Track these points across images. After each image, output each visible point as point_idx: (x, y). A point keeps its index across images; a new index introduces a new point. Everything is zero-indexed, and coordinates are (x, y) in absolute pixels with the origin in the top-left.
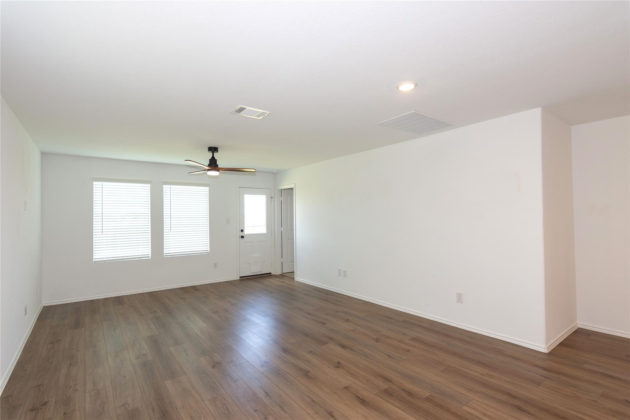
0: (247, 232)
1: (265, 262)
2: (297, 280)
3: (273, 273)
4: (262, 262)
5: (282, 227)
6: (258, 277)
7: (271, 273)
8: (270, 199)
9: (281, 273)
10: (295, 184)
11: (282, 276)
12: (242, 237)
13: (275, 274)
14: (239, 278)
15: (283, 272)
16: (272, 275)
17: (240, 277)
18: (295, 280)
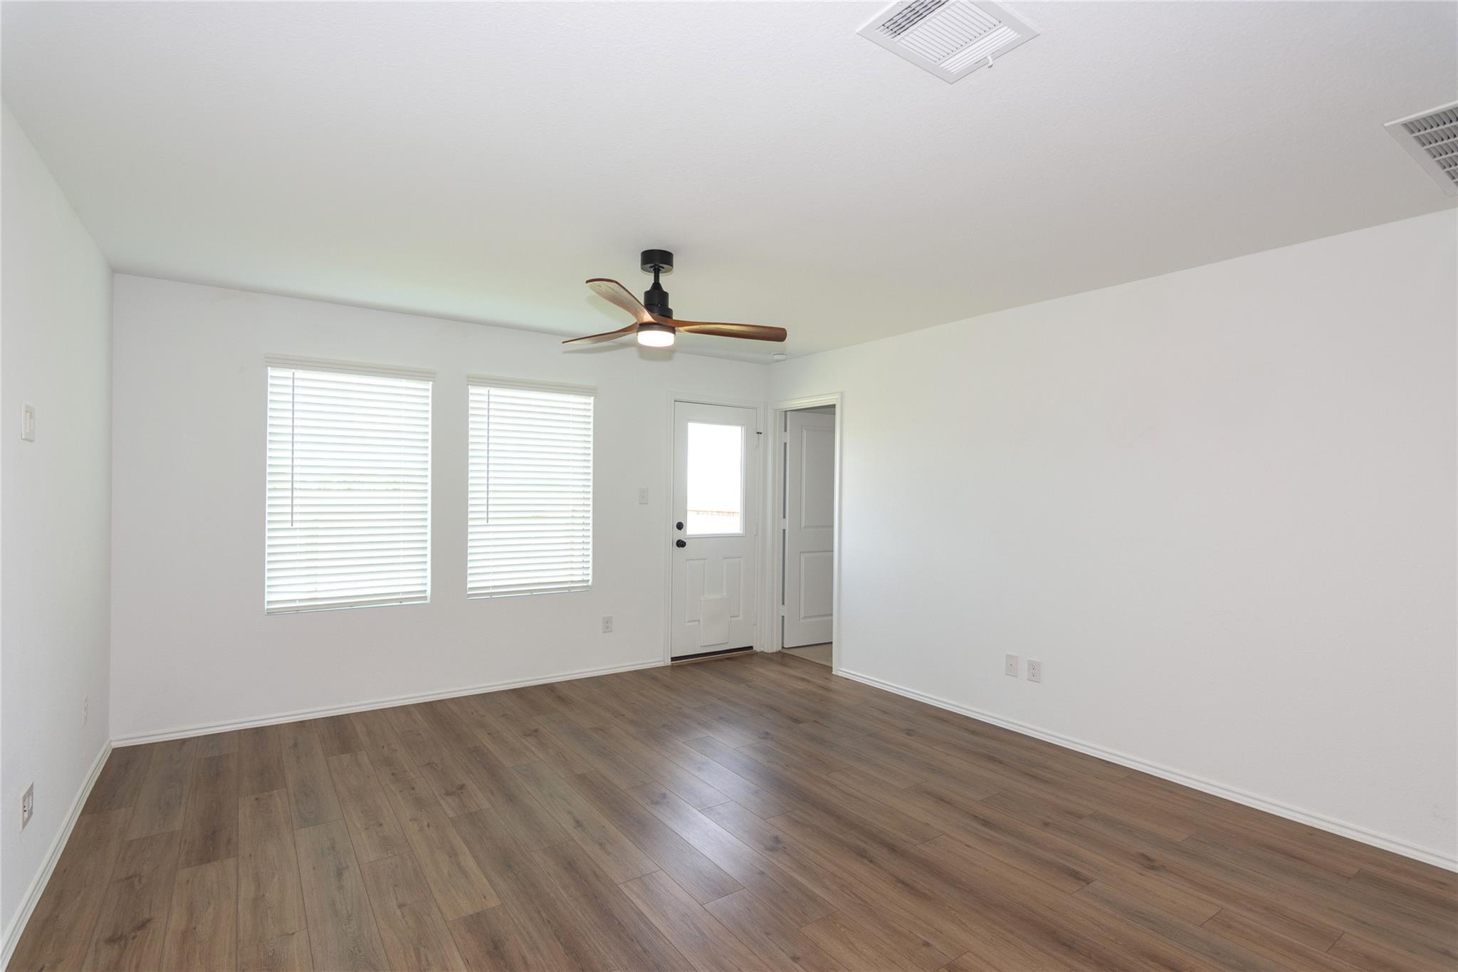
0: (693, 528)
1: (738, 616)
2: (840, 674)
3: (757, 648)
4: (731, 617)
5: (784, 517)
6: (721, 660)
7: (751, 648)
8: (755, 436)
9: (781, 648)
10: (842, 394)
11: (783, 657)
12: (681, 544)
13: (762, 649)
14: (669, 662)
15: (785, 646)
16: (756, 653)
17: (673, 659)
18: (833, 673)
